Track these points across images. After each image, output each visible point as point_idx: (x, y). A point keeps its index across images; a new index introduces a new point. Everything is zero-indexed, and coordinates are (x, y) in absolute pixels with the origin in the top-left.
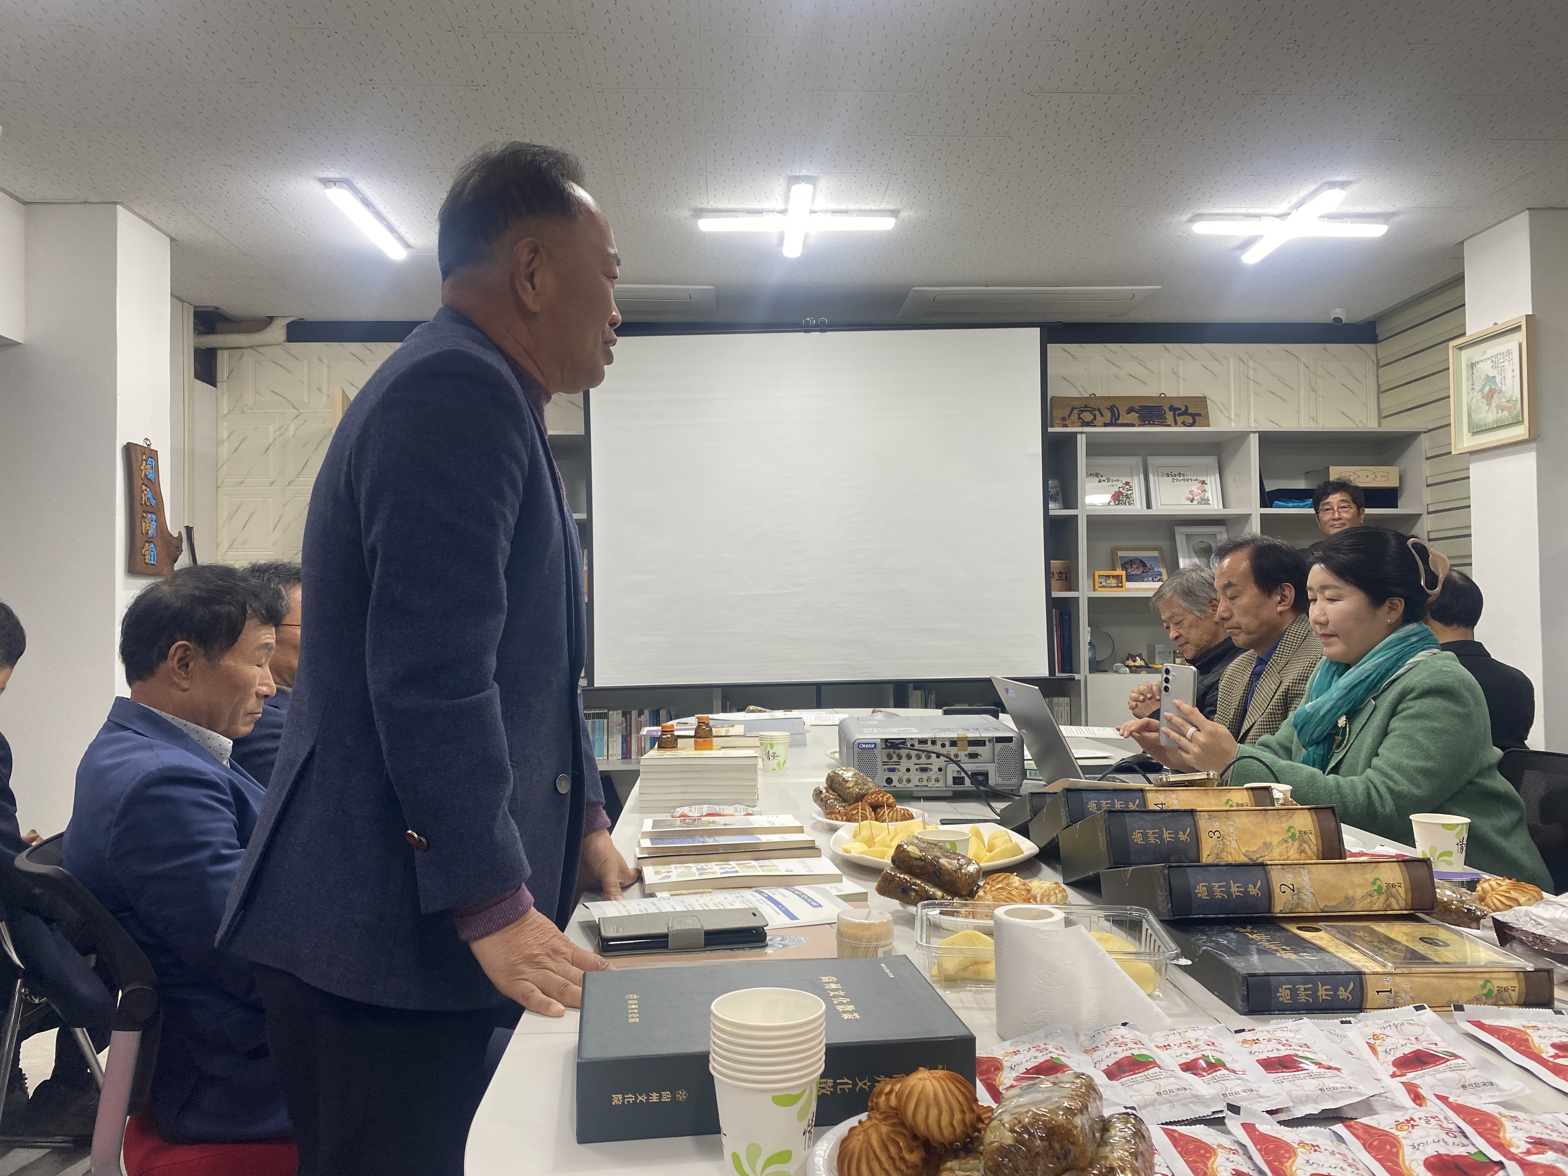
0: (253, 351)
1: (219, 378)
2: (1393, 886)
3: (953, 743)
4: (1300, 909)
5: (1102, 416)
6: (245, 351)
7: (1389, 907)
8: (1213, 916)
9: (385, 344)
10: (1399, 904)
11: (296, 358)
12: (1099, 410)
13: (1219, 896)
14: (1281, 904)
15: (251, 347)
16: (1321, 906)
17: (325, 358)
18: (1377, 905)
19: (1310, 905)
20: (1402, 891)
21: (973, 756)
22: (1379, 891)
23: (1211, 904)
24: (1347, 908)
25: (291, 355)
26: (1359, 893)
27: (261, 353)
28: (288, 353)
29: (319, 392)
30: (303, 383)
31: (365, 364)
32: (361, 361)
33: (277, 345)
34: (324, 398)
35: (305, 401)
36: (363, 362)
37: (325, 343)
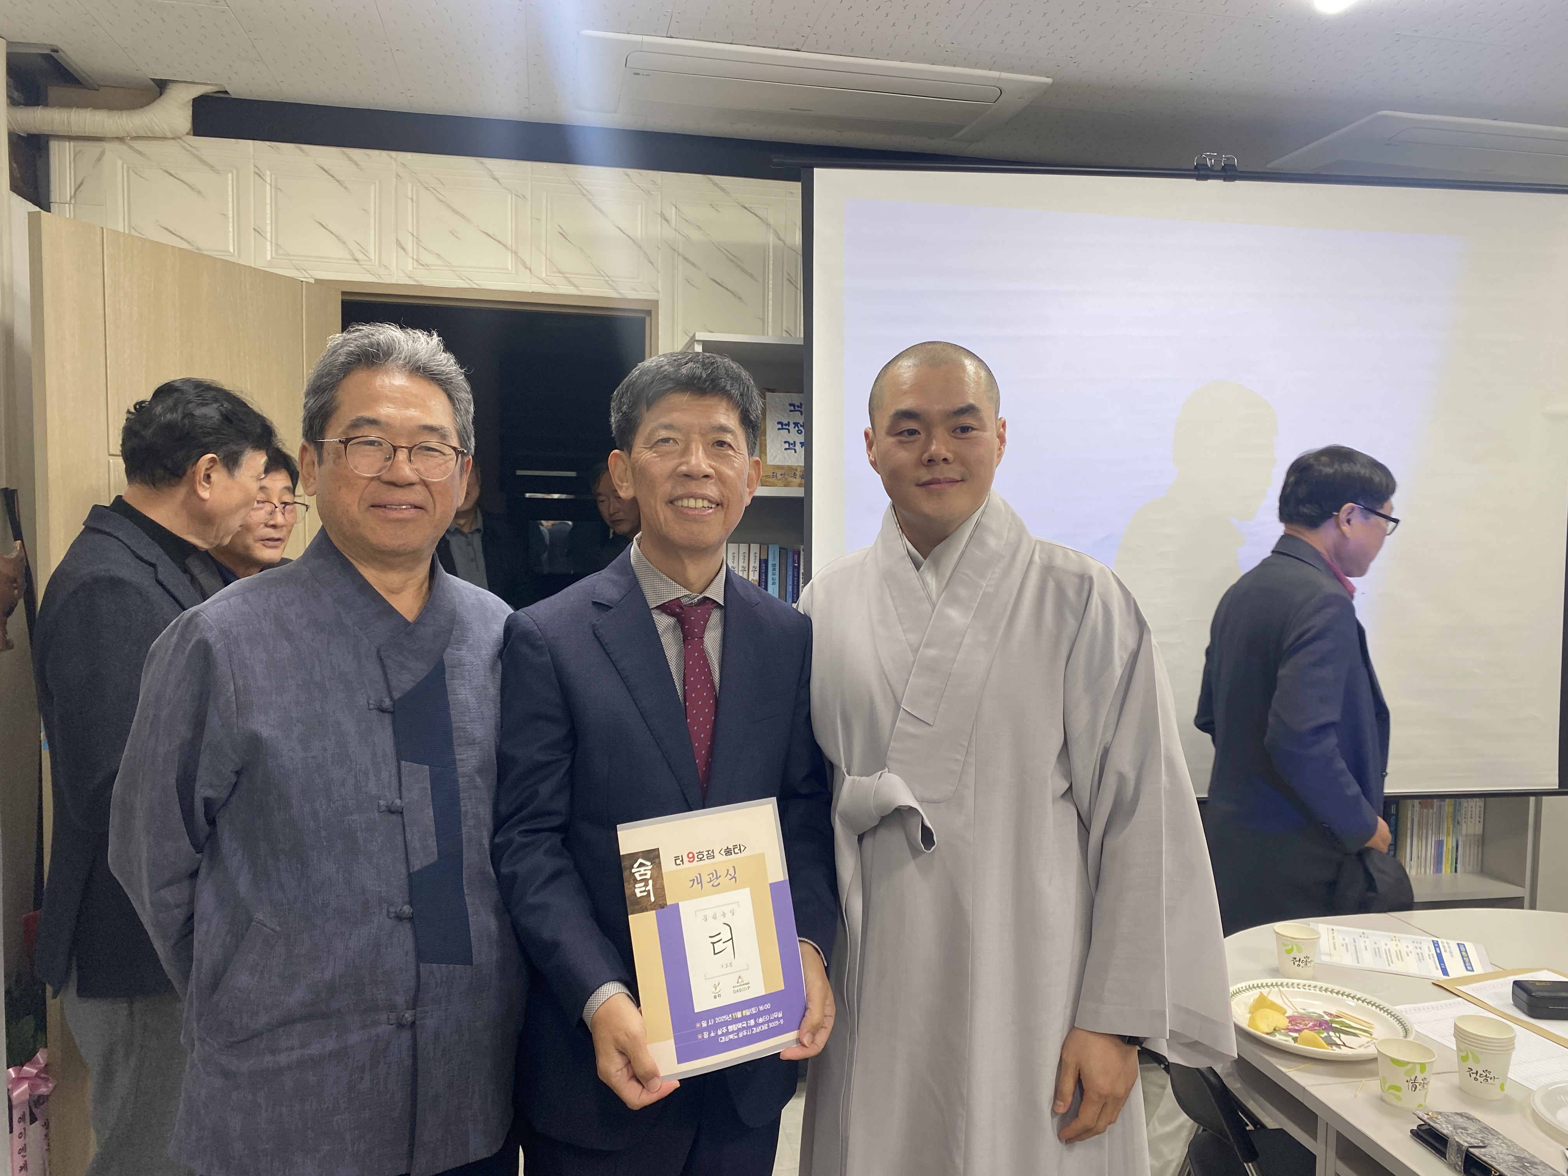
0: (124, 147)
1: (55, 196)
6: (107, 145)
9: (384, 153)
11: (212, 167)
17: (268, 173)
25: (202, 161)
27: (140, 153)
28: (196, 156)
29: (257, 234)
30: (225, 216)
31: (346, 188)
32: (338, 181)
33: (173, 138)
34: (269, 248)
35: (232, 251)
36: (341, 185)
37: (268, 143)
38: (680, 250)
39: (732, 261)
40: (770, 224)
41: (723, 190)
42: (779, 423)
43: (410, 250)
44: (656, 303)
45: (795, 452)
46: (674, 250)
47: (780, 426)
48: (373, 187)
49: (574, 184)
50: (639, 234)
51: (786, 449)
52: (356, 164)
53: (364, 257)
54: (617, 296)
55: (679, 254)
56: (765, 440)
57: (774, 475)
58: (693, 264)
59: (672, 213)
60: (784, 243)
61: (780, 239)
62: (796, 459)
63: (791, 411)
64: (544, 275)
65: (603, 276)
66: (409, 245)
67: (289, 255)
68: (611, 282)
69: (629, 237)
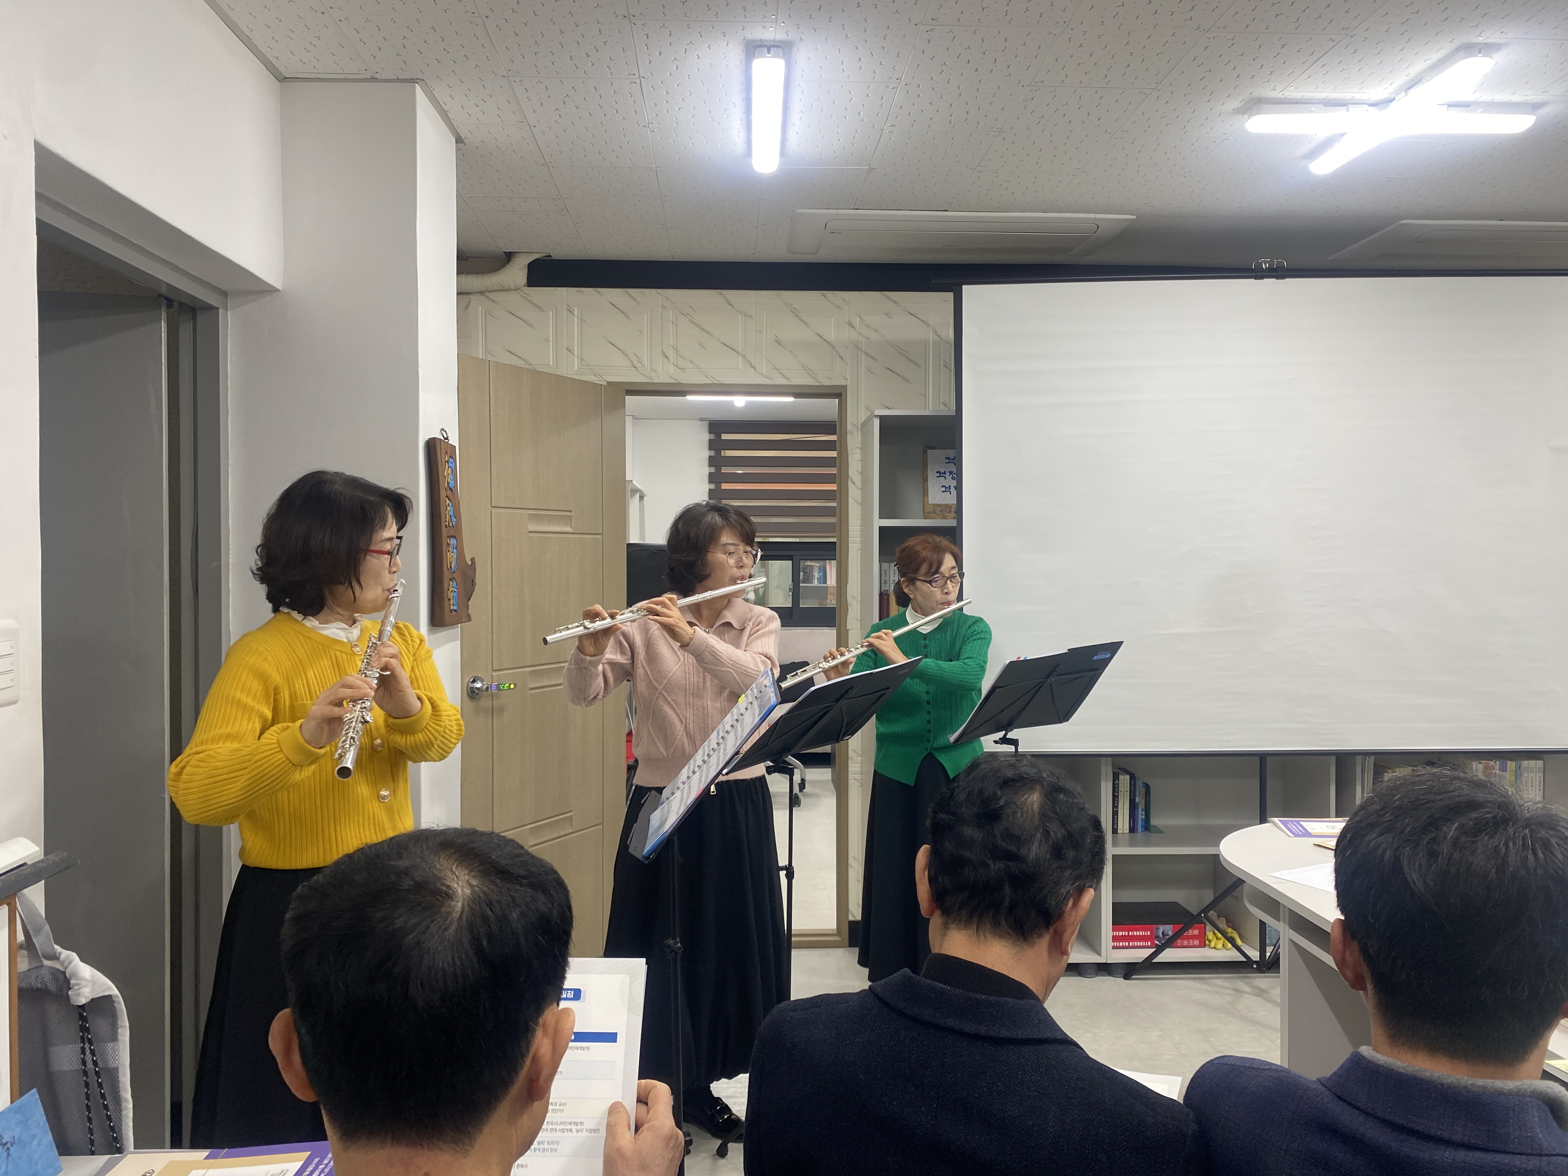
0: (483, 298)
6: (472, 297)
9: (654, 291)
11: (539, 307)
17: (576, 309)
25: (533, 304)
27: (493, 301)
28: (529, 301)
29: (569, 353)
30: (548, 340)
31: (628, 317)
32: (623, 312)
33: (515, 290)
34: (576, 362)
35: (552, 365)
36: (625, 315)
37: (576, 289)
38: (863, 348)
39: (901, 354)
40: (930, 325)
41: (895, 302)
42: (937, 472)
43: (671, 357)
44: (845, 387)
45: (950, 493)
46: (858, 348)
47: (938, 475)
48: (646, 315)
49: (786, 304)
50: (833, 338)
51: (943, 492)
52: (635, 299)
53: (641, 365)
54: (817, 384)
55: (862, 351)
56: (927, 485)
57: (934, 512)
58: (873, 358)
59: (856, 321)
60: (941, 338)
61: (938, 336)
62: (950, 499)
63: (946, 463)
64: (765, 371)
65: (806, 370)
66: (671, 353)
67: (590, 366)
68: (813, 375)
69: (825, 340)
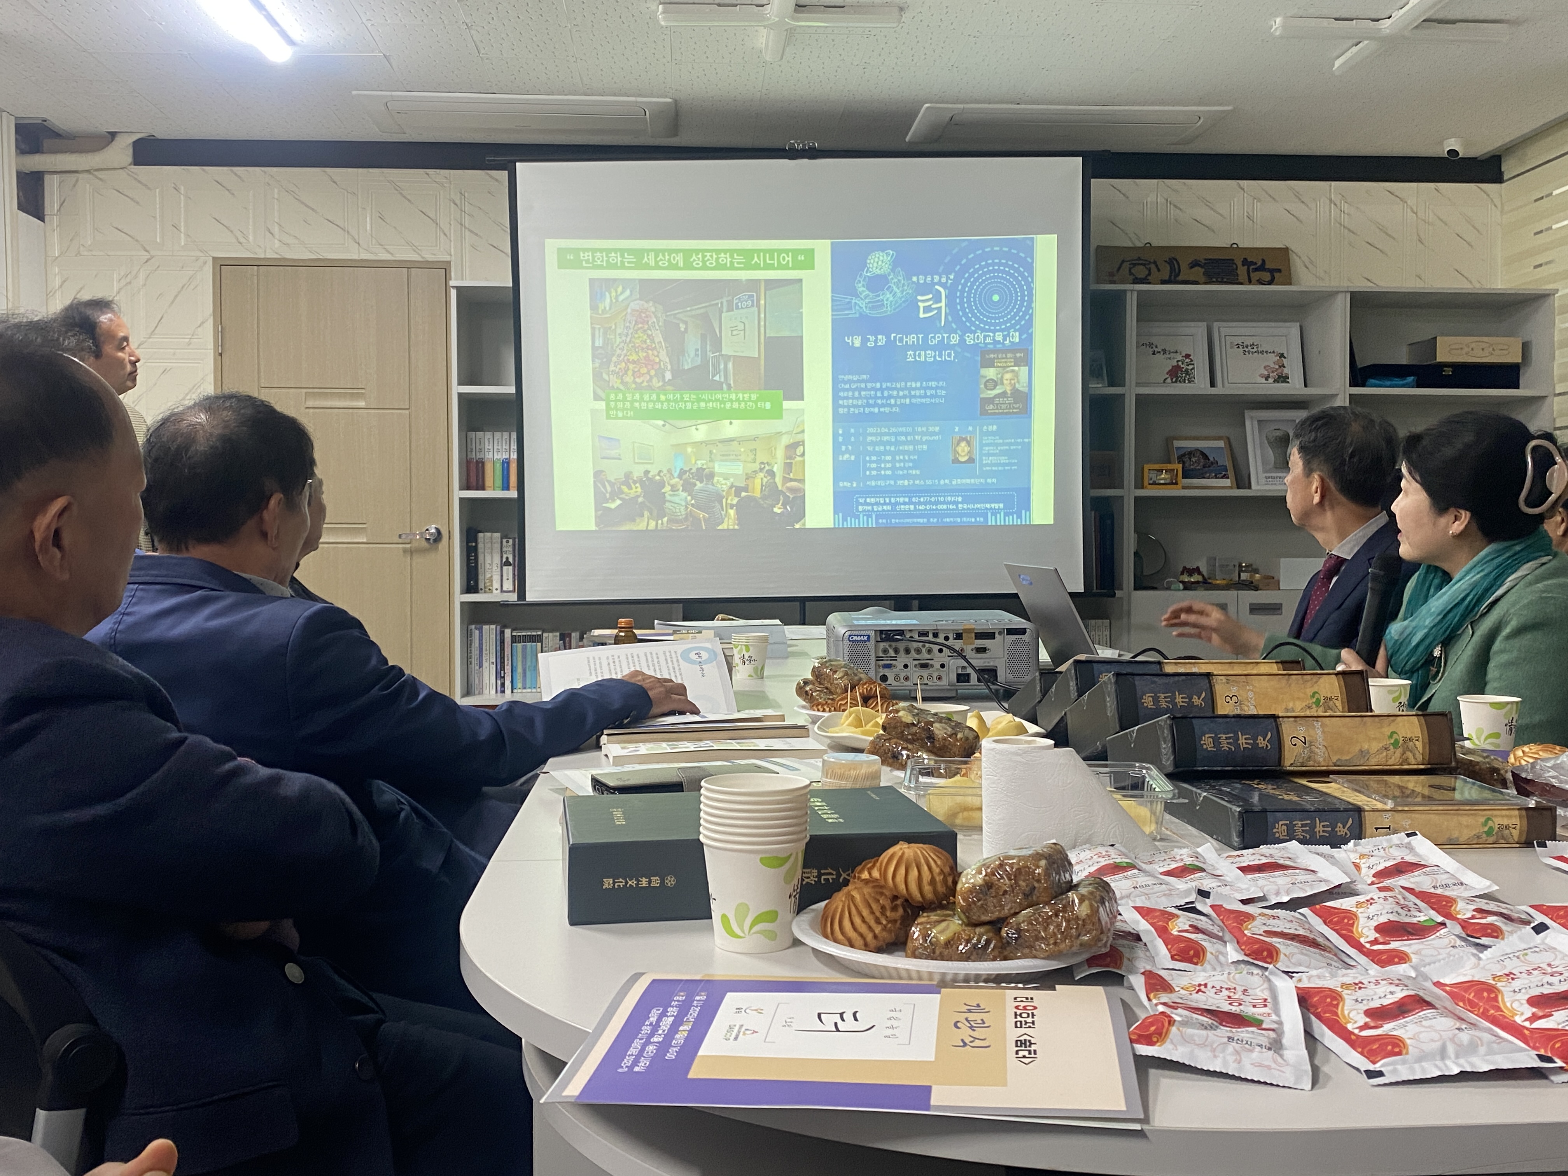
0: (91, 176)
1: (47, 211)
2: (1411, 739)
3: (959, 636)
4: (1311, 763)
5: (1159, 270)
6: (80, 176)
7: (1406, 761)
8: (1219, 768)
9: (258, 169)
10: (1415, 759)
11: (146, 186)
12: (1155, 263)
13: (1225, 747)
14: (1291, 759)
15: (88, 171)
16: (1334, 759)
17: (182, 188)
18: (1394, 760)
19: (1321, 760)
20: (1419, 745)
21: (981, 650)
22: (1396, 744)
23: (1217, 755)
24: (1362, 762)
26: (1375, 746)
28: (136, 179)
29: (175, 230)
30: (155, 217)
31: (233, 194)
32: (228, 190)
33: (121, 168)
34: (183, 238)
35: (158, 241)
36: (230, 192)
37: (183, 167)
38: (467, 225)
39: (504, 231)
41: (497, 180)
43: (276, 234)
44: (449, 263)
46: (462, 225)
48: (250, 191)
49: (389, 182)
52: (241, 177)
53: (245, 241)
54: (421, 259)
55: (465, 228)
59: (460, 199)
65: (410, 246)
66: (276, 230)
67: (195, 242)
68: (416, 250)
